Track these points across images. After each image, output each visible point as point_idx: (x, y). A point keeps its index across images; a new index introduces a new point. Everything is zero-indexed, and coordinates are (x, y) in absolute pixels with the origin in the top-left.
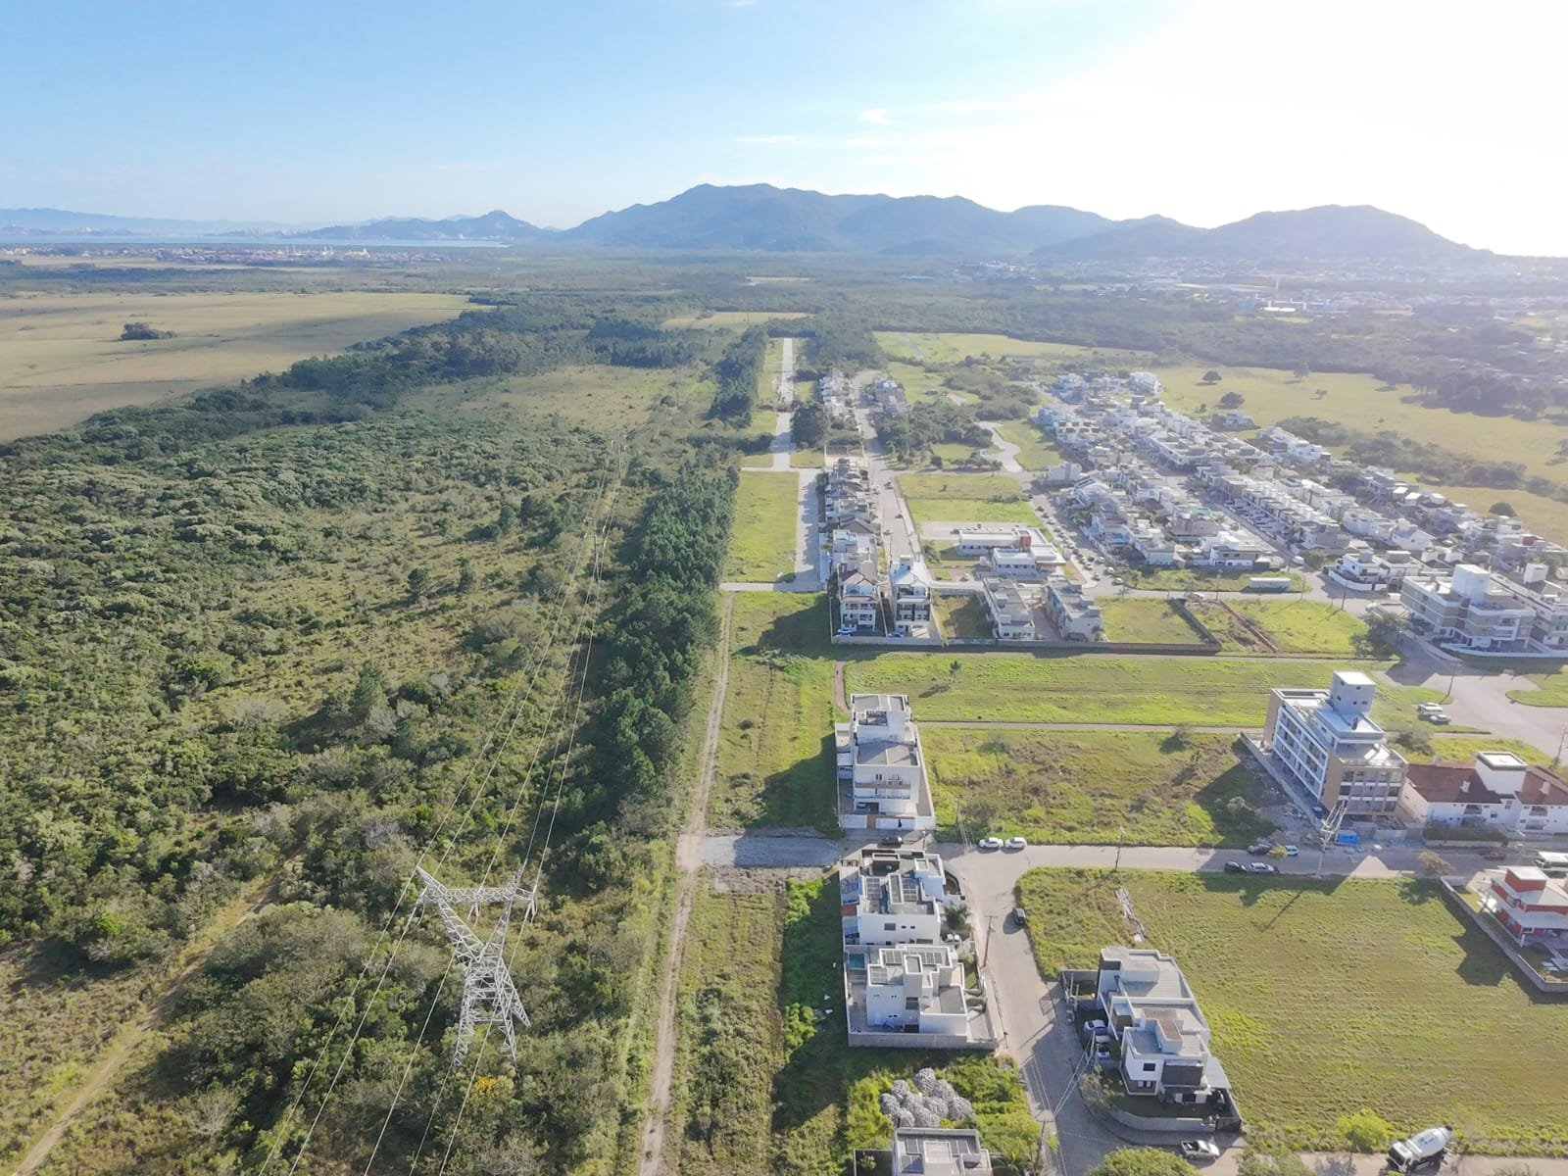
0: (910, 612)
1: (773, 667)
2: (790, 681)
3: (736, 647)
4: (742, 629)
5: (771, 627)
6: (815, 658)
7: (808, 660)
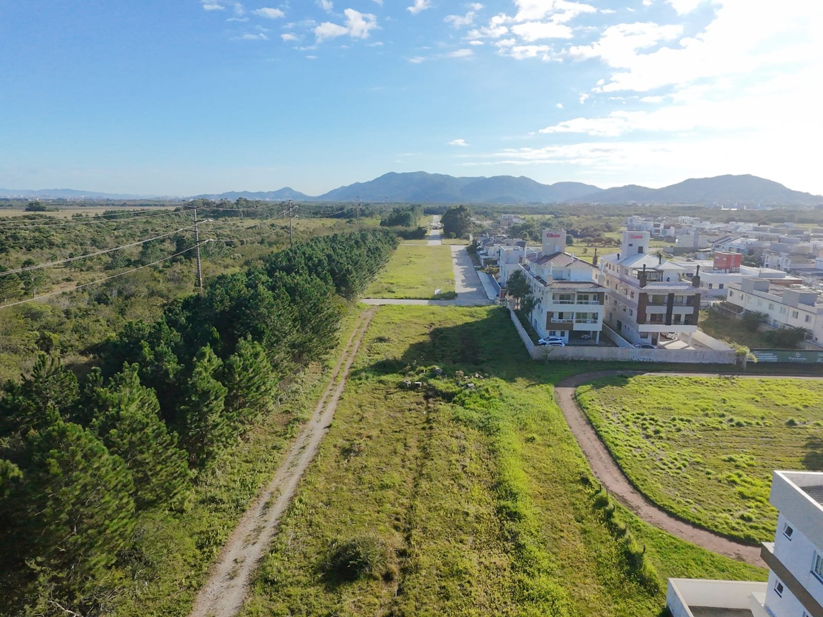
0: (663, 310)
1: (432, 394)
2: (469, 422)
3: (364, 360)
4: (381, 340)
5: (426, 338)
6: (511, 379)
7: (502, 383)
